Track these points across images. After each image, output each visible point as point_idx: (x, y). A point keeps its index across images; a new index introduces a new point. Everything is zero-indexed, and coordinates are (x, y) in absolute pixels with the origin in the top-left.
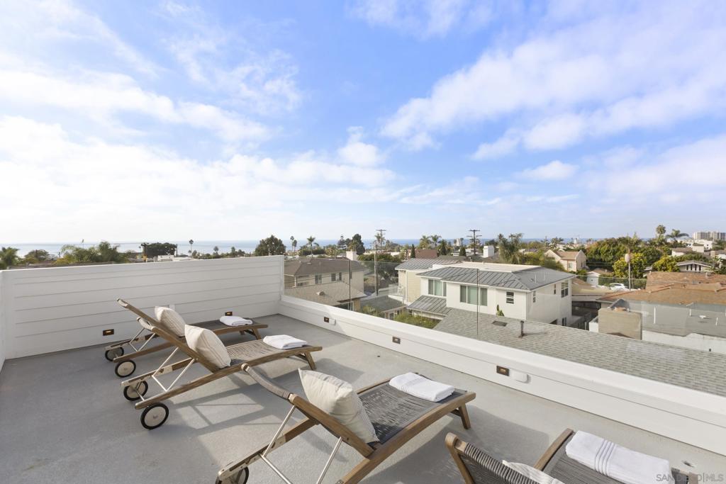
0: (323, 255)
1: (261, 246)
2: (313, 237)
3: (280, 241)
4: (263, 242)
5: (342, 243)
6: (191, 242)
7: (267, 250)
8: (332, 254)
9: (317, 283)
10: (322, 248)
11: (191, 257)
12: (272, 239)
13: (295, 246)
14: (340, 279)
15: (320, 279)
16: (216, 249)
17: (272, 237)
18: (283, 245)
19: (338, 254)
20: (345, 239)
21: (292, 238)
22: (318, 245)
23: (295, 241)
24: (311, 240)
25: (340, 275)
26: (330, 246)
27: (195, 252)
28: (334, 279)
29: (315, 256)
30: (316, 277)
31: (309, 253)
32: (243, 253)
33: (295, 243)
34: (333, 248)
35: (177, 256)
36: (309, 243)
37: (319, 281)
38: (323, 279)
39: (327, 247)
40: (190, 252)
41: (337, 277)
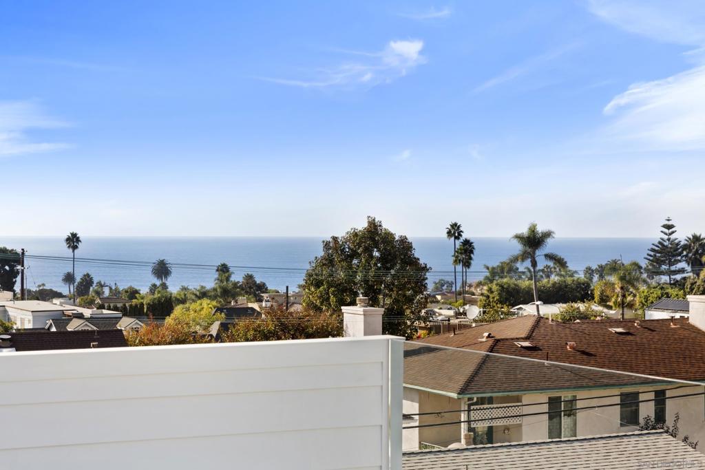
0: (582, 306)
1: (328, 262)
2: (540, 229)
3: (405, 245)
4: (333, 246)
5: (665, 253)
6: (73, 240)
7: (350, 280)
8: (623, 305)
9: (555, 432)
10: (581, 276)
11: (71, 298)
12: (374, 235)
13: (467, 264)
14: (660, 417)
15: (571, 413)
16: (162, 270)
17: (374, 227)
18: (414, 262)
19: (647, 304)
20: (682, 235)
21: (455, 231)
22: (561, 262)
23: (467, 243)
24: (533, 241)
25: (660, 398)
26: (614, 267)
27: (87, 281)
28: (630, 417)
29: (552, 311)
30: (554, 402)
31: (527, 298)
32: (262, 288)
33: (466, 252)
34: (629, 277)
35: (25, 295)
36: (524, 256)
37: (565, 421)
38: (580, 415)
39: (602, 271)
40: (69, 278)
41: (647, 410)
